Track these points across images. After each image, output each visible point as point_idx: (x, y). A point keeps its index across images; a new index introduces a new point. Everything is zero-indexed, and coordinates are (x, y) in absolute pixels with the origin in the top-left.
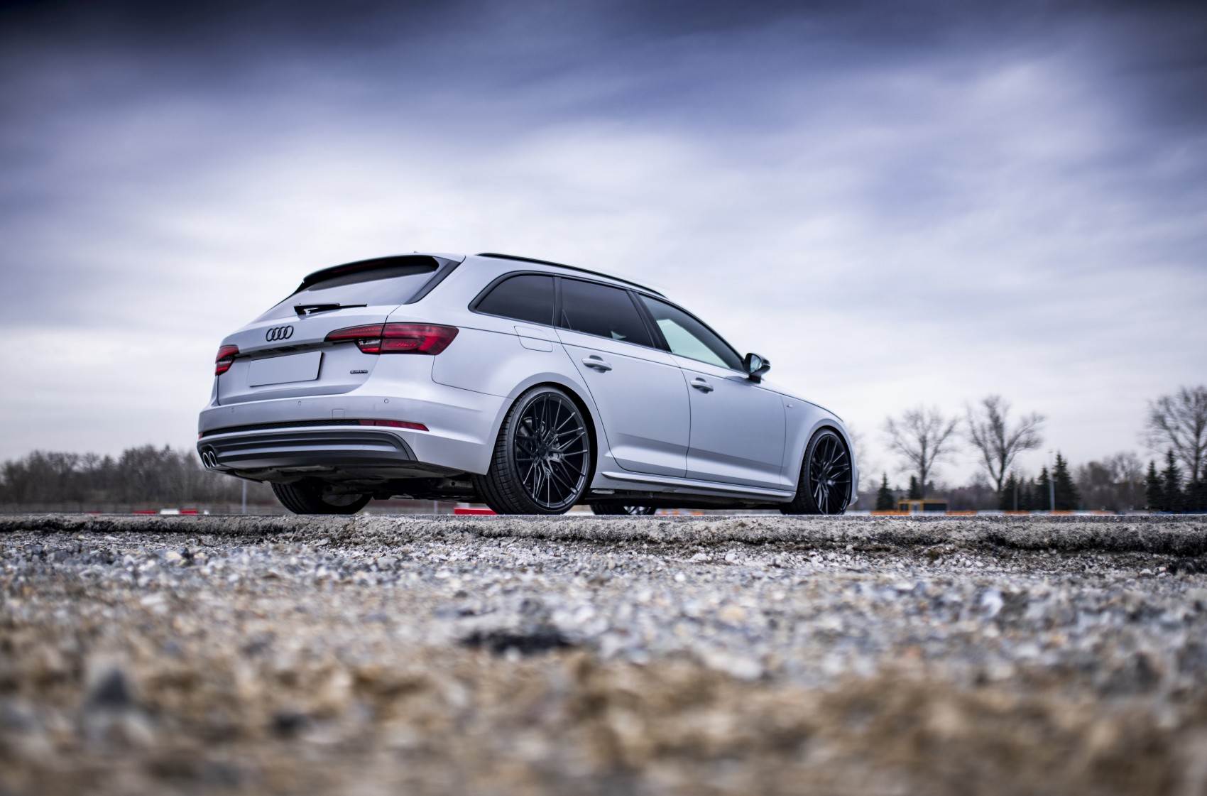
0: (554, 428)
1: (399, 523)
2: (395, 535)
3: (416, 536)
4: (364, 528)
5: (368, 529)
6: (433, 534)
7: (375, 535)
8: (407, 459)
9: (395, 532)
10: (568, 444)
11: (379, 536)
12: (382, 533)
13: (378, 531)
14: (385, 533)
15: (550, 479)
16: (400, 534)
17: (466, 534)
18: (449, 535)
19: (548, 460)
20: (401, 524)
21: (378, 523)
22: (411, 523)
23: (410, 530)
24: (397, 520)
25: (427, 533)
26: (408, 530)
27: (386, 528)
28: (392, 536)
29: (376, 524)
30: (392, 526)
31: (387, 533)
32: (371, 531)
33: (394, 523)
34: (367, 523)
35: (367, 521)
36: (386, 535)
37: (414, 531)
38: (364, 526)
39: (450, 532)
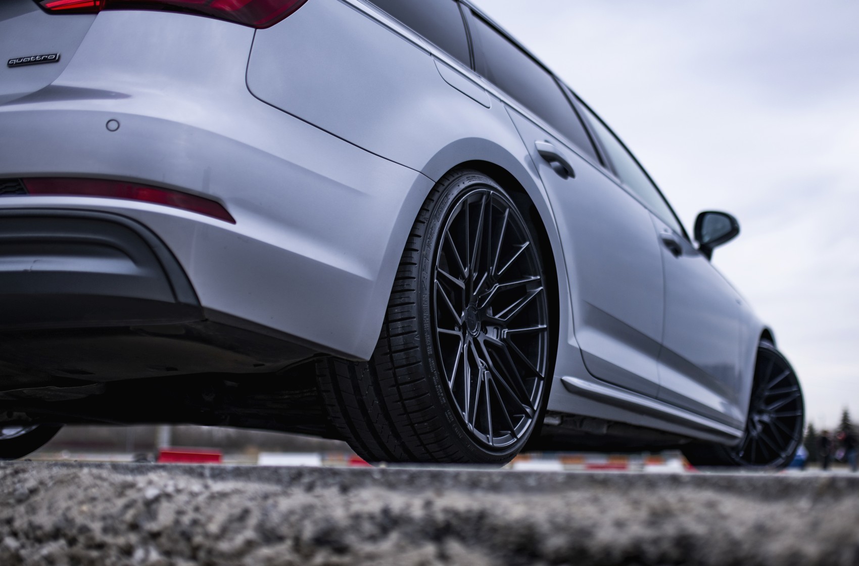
0: (493, 269)
1: (151, 493)
2: (133, 538)
3: (224, 546)
4: (22, 509)
5: (33, 510)
6: (297, 540)
7: (56, 534)
8: (168, 298)
9: (134, 527)
10: (515, 307)
11: (72, 542)
12: (84, 530)
13: (70, 521)
14: (96, 527)
15: (490, 381)
16: (155, 536)
17: (454, 547)
18: (369, 548)
19: (481, 340)
20: (157, 499)
21: (72, 489)
22: (194, 495)
23: (195, 522)
24: (141, 480)
25: (270, 536)
26: (186, 520)
27: (99, 509)
28: (121, 541)
29: (63, 492)
30: (120, 502)
31: (105, 530)
32: (45, 520)
33: (132, 494)
34: (33, 491)
35: (31, 483)
36: (99, 536)
37: (213, 528)
38: (20, 501)
39: (373, 538)
